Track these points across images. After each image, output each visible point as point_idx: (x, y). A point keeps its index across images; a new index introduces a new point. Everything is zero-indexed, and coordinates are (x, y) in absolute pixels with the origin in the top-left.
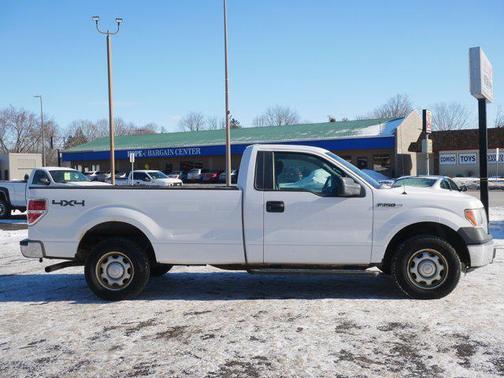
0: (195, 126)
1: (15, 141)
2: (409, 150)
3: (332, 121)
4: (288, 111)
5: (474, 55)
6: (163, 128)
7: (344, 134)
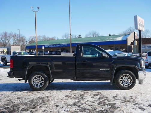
0: (67, 37)
1: (13, 43)
2: (131, 44)
3: (110, 35)
4: (96, 32)
5: (136, 18)
6: (58, 38)
7: (111, 40)
